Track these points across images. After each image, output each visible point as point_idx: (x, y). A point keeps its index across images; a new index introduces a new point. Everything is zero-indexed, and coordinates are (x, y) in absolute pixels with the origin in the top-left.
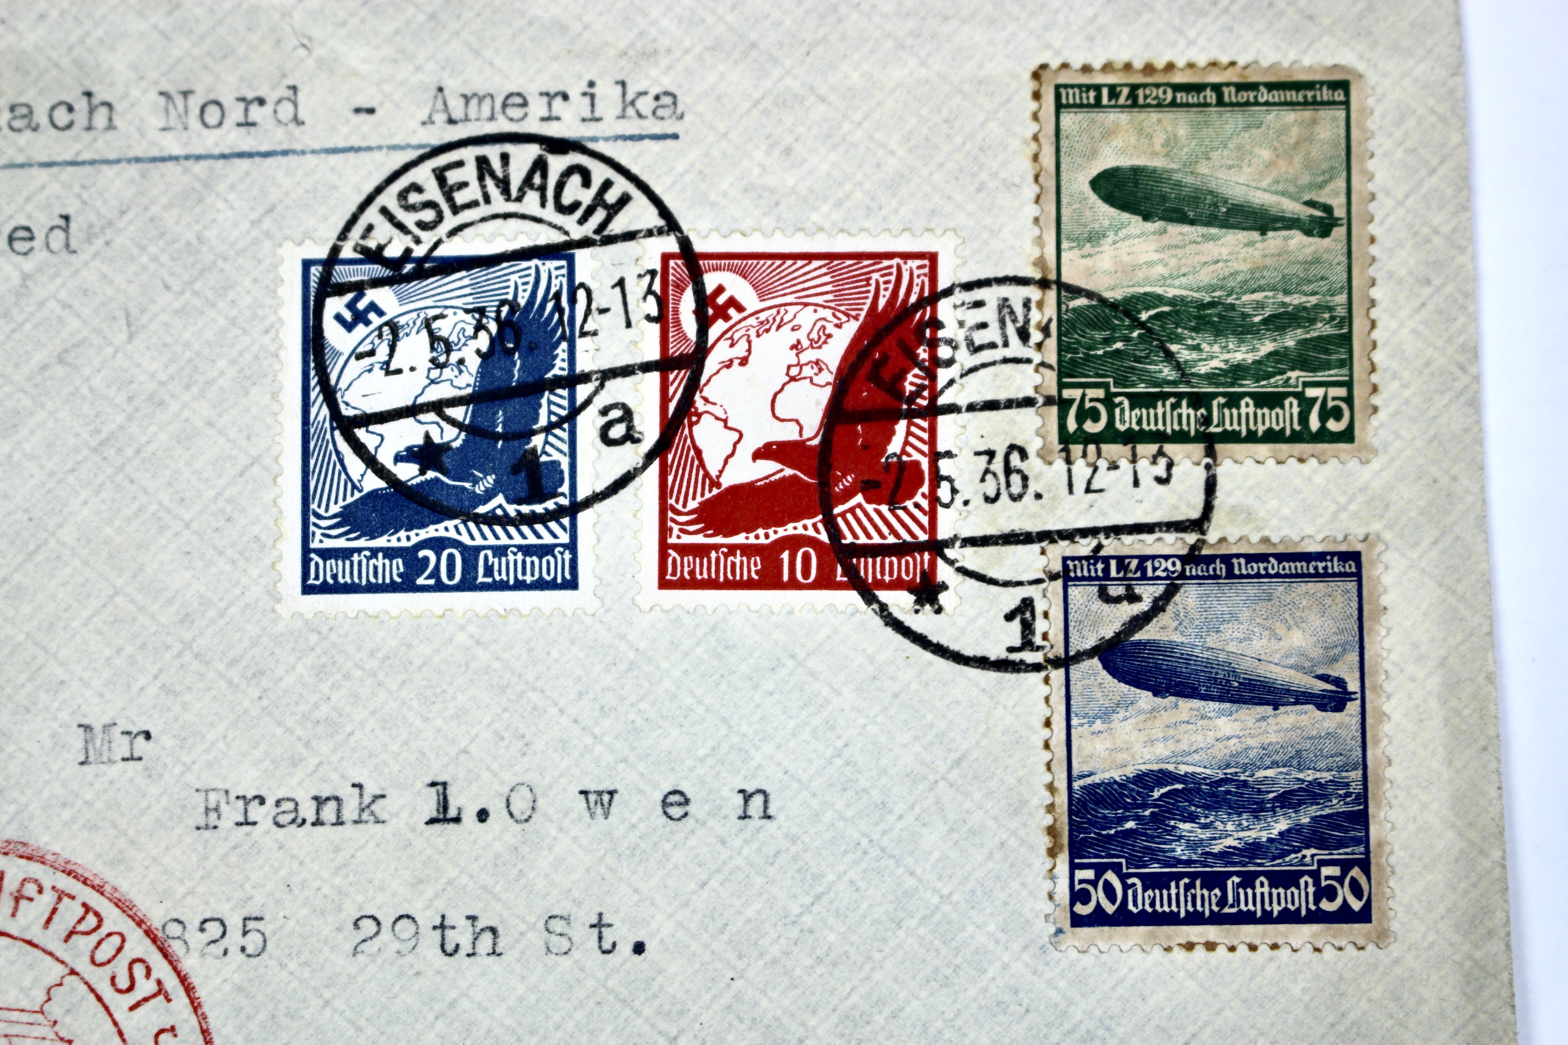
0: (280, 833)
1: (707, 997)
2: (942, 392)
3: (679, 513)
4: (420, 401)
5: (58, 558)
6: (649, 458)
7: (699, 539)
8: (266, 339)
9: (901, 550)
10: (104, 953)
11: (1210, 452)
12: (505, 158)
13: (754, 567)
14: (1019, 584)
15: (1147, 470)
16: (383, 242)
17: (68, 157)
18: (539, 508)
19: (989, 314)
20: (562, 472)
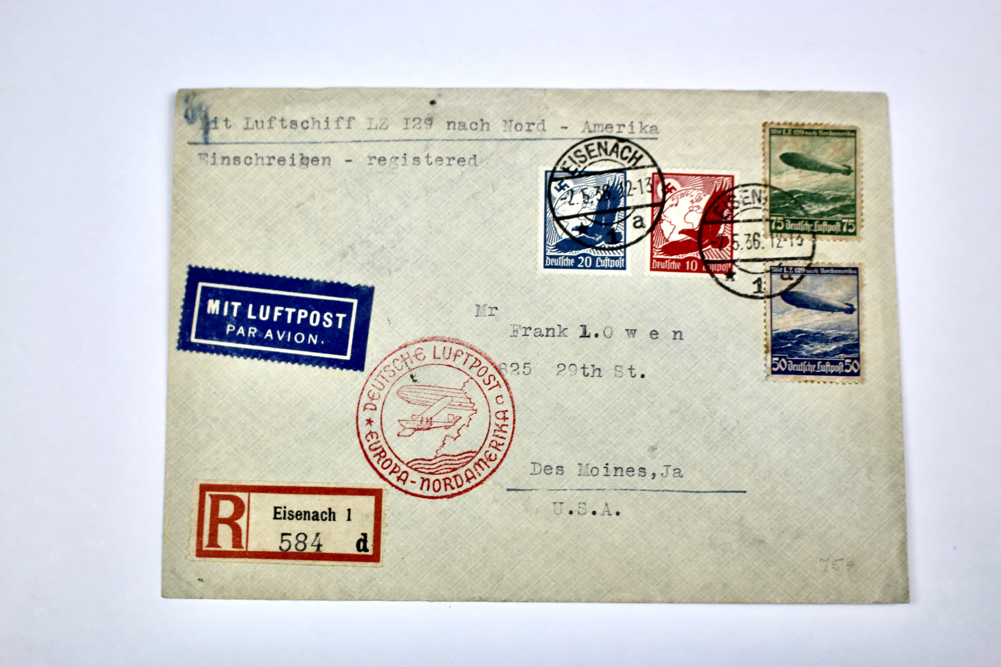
0: (536, 338)
1: (663, 391)
2: (735, 216)
3: (656, 249)
4: (580, 213)
5: (471, 255)
6: (648, 232)
7: (662, 257)
8: (534, 193)
9: (723, 262)
10: (481, 373)
11: (814, 237)
12: (606, 143)
13: (678, 266)
14: (757, 273)
15: (796, 242)
16: (569, 166)
17: (475, 138)
18: (615, 246)
19: (749, 194)
20: (622, 235)
